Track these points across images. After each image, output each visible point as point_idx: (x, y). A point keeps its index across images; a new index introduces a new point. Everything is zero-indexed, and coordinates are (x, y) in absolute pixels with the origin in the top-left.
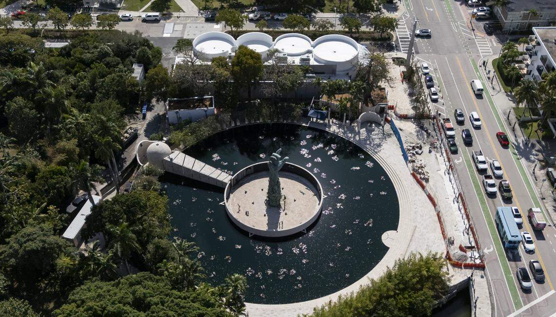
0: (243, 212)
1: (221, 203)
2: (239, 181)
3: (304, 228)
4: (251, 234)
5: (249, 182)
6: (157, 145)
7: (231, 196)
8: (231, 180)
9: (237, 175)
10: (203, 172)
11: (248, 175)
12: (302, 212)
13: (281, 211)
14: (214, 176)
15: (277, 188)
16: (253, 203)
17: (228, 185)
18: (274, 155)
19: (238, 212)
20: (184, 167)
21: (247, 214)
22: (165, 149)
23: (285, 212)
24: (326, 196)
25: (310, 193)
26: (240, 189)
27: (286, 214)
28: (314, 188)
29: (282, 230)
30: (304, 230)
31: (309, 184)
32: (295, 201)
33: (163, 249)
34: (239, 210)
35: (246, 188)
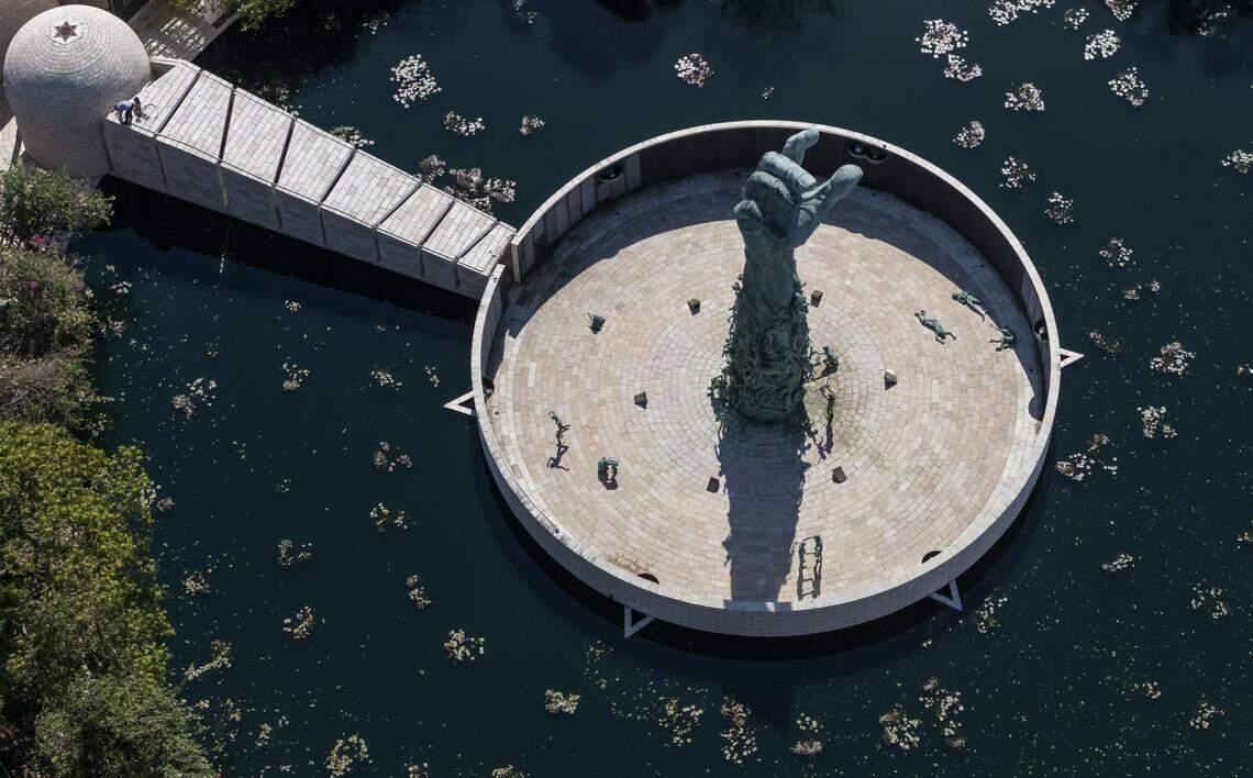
0: (582, 460)
1: (454, 405)
2: (557, 242)
3: (949, 578)
4: (637, 616)
5: (611, 253)
6: (66, 31)
7: (512, 346)
8: (505, 258)
9: (545, 216)
10: (342, 203)
11: (605, 205)
12: (935, 461)
13: (810, 456)
14: (405, 229)
15: (783, 336)
16: (642, 401)
17: (491, 287)
18: (772, 169)
19: (555, 463)
20: (228, 173)
21: (607, 474)
22: (116, 58)
23: (832, 461)
24: (1074, 356)
25: (978, 330)
26: (560, 300)
27: (838, 477)
28: (1003, 298)
29: (820, 603)
30: (945, 591)
31: (972, 263)
32: (890, 383)
33: (126, 747)
34: (562, 449)
35: (598, 294)
